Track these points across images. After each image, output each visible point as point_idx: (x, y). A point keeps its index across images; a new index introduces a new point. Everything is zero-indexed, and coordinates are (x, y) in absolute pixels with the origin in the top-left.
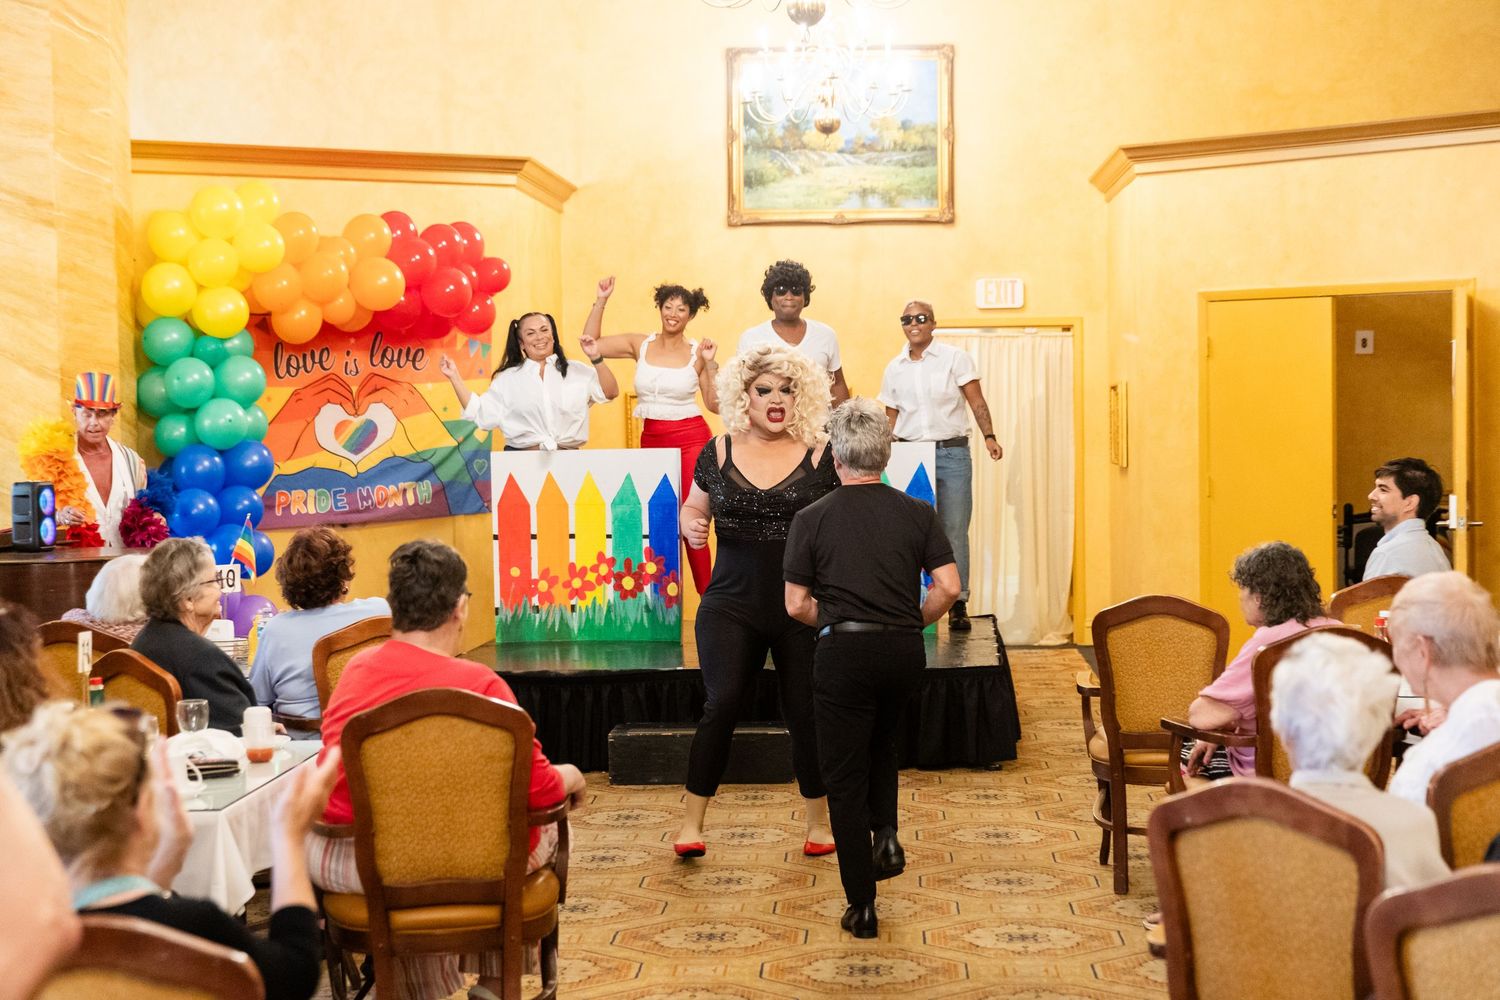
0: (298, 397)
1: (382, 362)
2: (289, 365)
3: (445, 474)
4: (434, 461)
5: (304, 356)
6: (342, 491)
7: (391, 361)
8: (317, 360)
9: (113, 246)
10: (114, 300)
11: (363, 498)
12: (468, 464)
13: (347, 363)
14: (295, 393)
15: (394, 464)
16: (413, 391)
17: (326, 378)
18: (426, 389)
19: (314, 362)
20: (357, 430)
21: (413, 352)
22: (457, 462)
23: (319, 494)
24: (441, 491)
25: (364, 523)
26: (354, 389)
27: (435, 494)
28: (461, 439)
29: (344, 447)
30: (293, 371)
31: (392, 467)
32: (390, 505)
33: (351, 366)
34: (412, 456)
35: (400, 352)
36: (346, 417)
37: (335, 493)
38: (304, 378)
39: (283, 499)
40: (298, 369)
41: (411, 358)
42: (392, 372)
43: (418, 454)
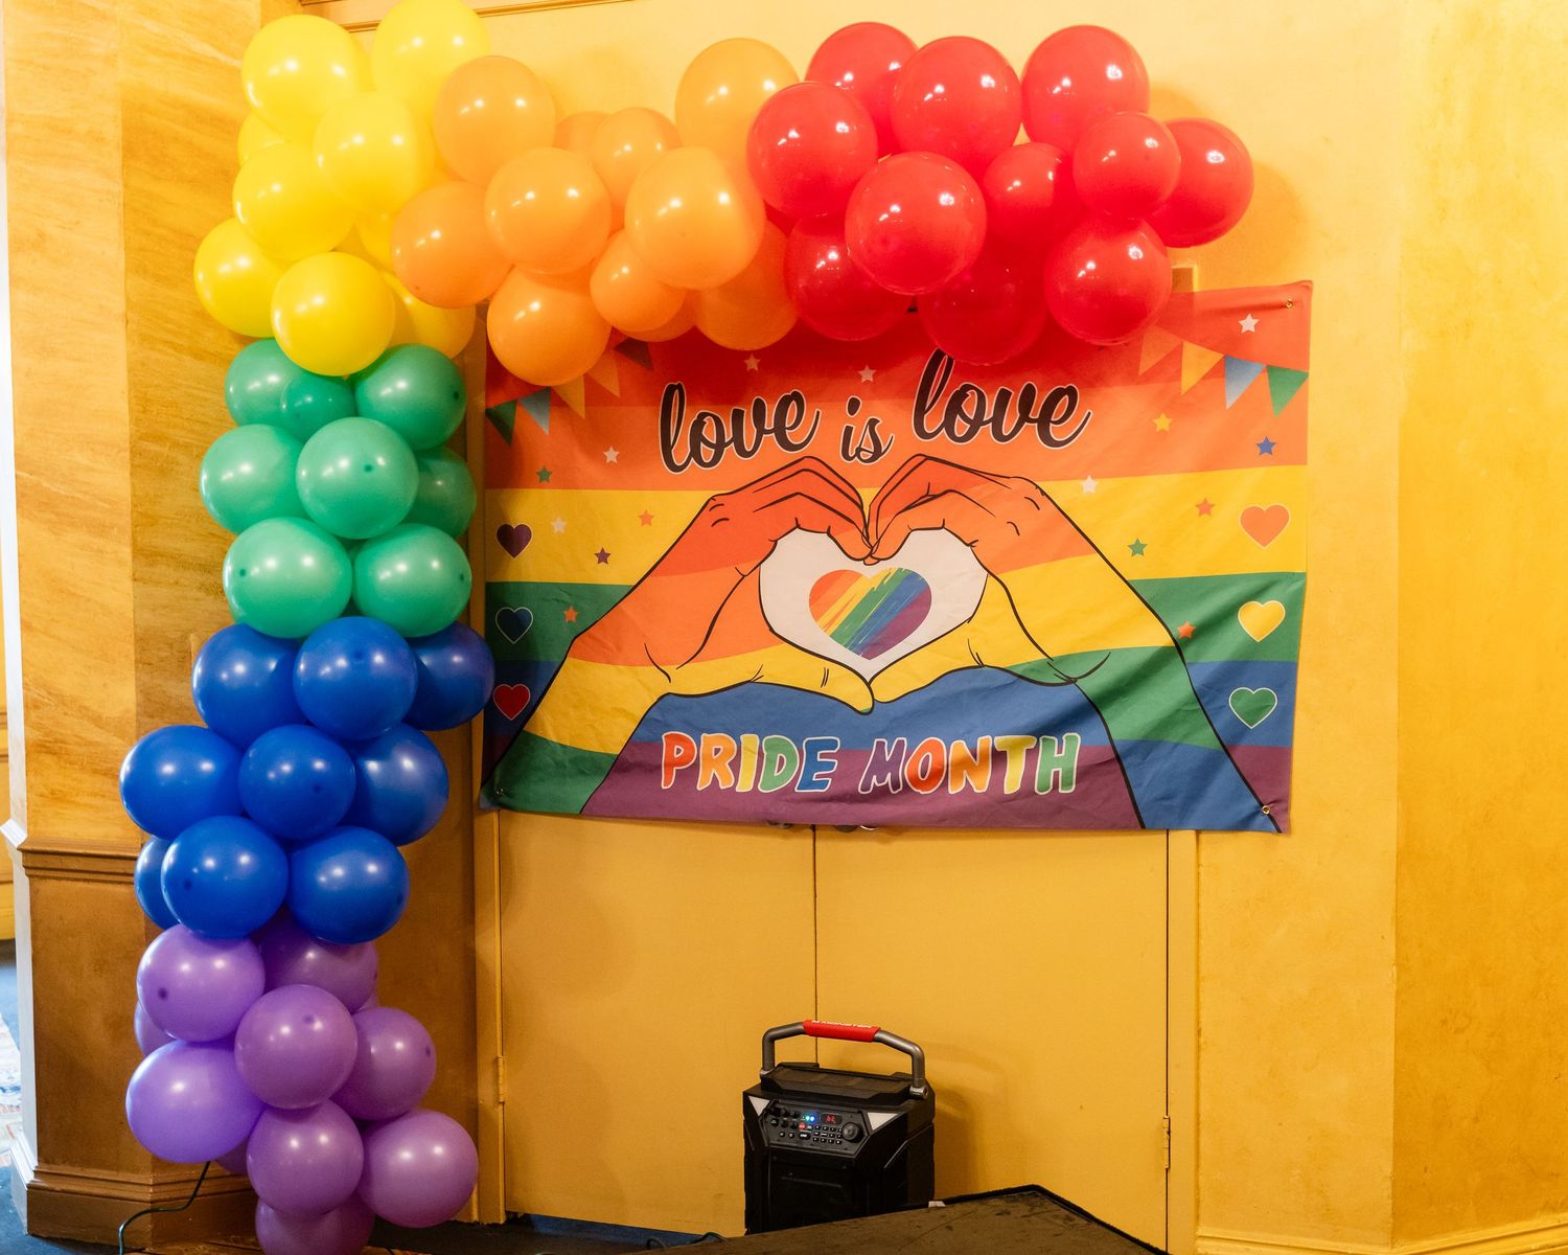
0: (718, 513)
1: (949, 425)
2: (697, 438)
3: (1127, 722)
4: (1092, 686)
5: (738, 417)
6: (833, 744)
7: (976, 424)
8: (769, 424)
9: (118, 188)
10: (118, 305)
11: (880, 767)
12: (1206, 697)
13: (849, 430)
14: (711, 505)
15: (978, 683)
16: (1039, 498)
17: (793, 470)
18: (1079, 494)
19: (761, 431)
20: (871, 596)
21: (1040, 401)
22: (1174, 689)
23: (771, 747)
24: (1109, 766)
25: (892, 828)
26: (868, 495)
27: (1084, 773)
28: (1183, 627)
29: (832, 636)
30: (707, 453)
31: (975, 692)
32: (954, 789)
33: (861, 438)
34: (1035, 667)
35: (1003, 398)
36: (836, 561)
37: (813, 748)
38: (734, 469)
39: (678, 751)
40: (719, 447)
41: (1035, 414)
42: (982, 450)
43: (1051, 662)
